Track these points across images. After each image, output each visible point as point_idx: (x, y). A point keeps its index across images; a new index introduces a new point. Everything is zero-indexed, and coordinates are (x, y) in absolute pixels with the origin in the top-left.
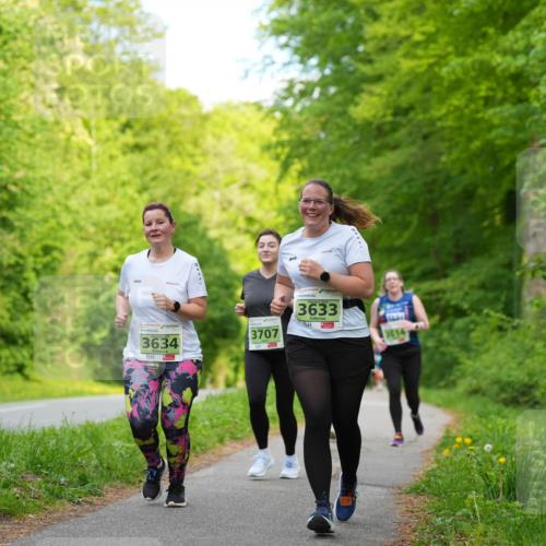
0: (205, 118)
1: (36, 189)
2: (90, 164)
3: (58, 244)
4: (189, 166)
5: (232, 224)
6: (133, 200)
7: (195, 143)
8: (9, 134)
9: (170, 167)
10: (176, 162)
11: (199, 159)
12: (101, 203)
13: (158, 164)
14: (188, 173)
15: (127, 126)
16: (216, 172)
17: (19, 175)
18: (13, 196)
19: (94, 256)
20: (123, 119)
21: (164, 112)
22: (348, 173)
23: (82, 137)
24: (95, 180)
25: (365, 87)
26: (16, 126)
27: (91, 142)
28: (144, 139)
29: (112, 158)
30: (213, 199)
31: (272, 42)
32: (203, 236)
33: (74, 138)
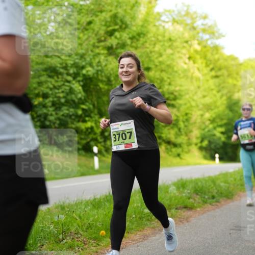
0: (241, 64)
1: (183, 93)
4: (235, 82)
6: (215, 96)
7: (237, 74)
9: (228, 83)
12: (204, 97)
13: (224, 82)
14: (235, 85)
15: (212, 69)
17: (177, 89)
19: (202, 115)
20: (211, 66)
21: (226, 63)
23: (197, 74)
24: (202, 89)
26: (176, 72)
28: (219, 73)
29: (208, 81)
33: (194, 75)
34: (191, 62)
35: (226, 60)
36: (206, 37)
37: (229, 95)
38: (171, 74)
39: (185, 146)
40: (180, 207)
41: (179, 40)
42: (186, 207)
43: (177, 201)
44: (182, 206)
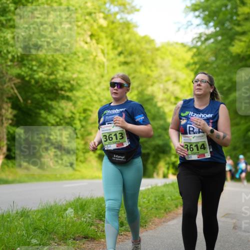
0: (158, 49)
1: (83, 83)
2: (104, 71)
3: (90, 108)
4: (149, 72)
5: (168, 100)
7: (153, 62)
8: (72, 57)
9: (141, 73)
10: (143, 70)
11: (153, 69)
13: (135, 71)
14: (148, 76)
15: (120, 54)
16: (161, 75)
17: (75, 76)
18: (72, 86)
20: (120, 49)
21: (138, 46)
22: (227, 78)
23: (101, 58)
24: (106, 78)
25: (237, 37)
26: (75, 54)
27: (105, 60)
28: (129, 59)
29: (114, 67)
30: (160, 88)
31: (191, 14)
32: (156, 106)
33: (97, 59)
34: (94, 41)
35: (139, 42)
36: (115, 9)
37: (140, 89)
38: (68, 56)
39: (81, 154)
40: (79, 237)
41: (80, 11)
42: (86, 237)
43: (75, 228)
44: (82, 235)
